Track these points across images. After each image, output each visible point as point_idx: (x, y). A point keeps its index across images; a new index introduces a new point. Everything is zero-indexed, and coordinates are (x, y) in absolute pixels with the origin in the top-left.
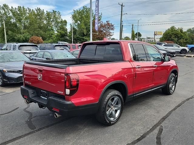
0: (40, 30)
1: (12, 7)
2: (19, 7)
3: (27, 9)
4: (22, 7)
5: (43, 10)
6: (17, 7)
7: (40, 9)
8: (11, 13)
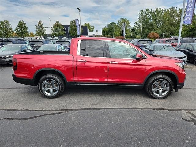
0: (170, 26)
1: (151, 10)
2: (157, 9)
3: (163, 10)
4: (159, 8)
5: (176, 8)
6: (155, 10)
7: (173, 7)
8: (150, 15)
